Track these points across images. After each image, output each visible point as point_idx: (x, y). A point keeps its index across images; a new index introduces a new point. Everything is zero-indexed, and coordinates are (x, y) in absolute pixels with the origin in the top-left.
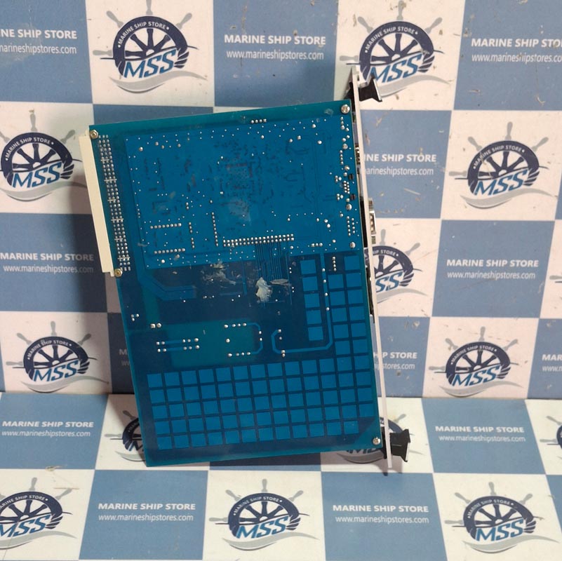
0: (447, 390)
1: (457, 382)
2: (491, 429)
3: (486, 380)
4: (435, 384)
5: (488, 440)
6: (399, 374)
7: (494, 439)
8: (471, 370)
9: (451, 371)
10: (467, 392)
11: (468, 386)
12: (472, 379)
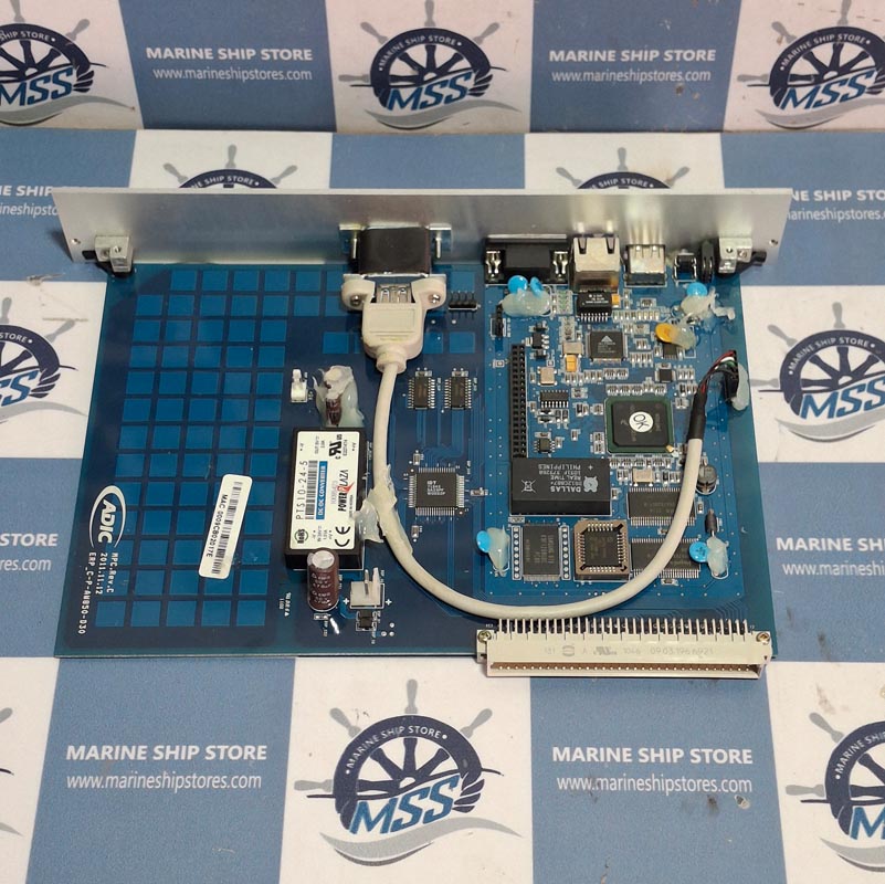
0: (770, 118)
1: (790, 103)
2: (847, 194)
3: (845, 98)
4: (748, 106)
5: (840, 216)
6: (680, 90)
7: (851, 214)
8: (818, 79)
9: (780, 83)
10: (808, 119)
11: (811, 110)
12: (820, 96)
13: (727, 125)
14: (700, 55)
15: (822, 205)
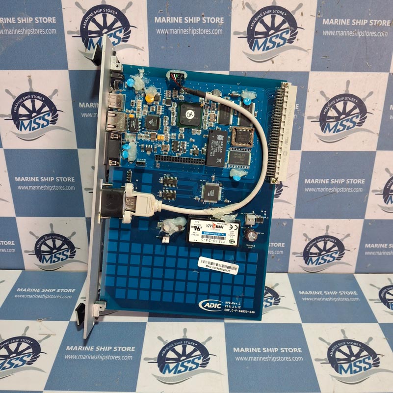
0: (304, 268)
2: (336, 293)
3: (329, 261)
4: (296, 264)
5: (335, 300)
6: (273, 257)
7: (339, 299)
8: (319, 254)
9: (307, 255)
10: (317, 269)
11: (318, 266)
12: (320, 261)
13: (290, 270)
14: (279, 245)
15: (328, 296)
